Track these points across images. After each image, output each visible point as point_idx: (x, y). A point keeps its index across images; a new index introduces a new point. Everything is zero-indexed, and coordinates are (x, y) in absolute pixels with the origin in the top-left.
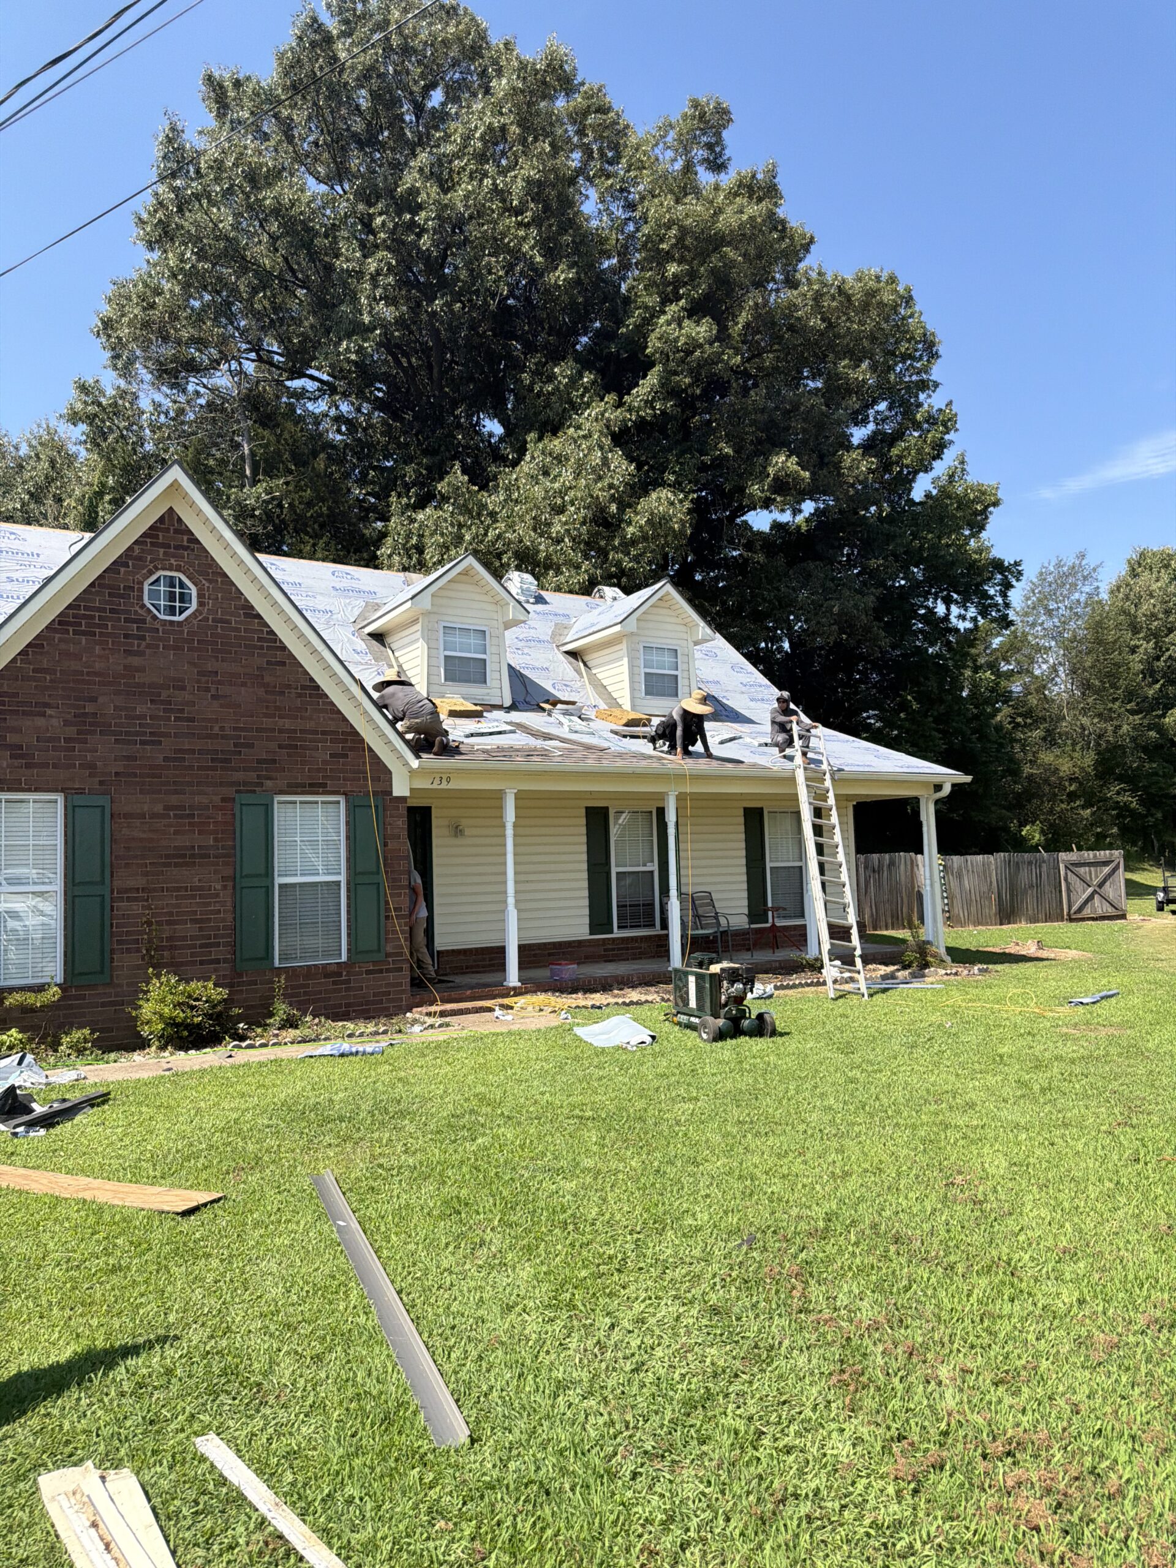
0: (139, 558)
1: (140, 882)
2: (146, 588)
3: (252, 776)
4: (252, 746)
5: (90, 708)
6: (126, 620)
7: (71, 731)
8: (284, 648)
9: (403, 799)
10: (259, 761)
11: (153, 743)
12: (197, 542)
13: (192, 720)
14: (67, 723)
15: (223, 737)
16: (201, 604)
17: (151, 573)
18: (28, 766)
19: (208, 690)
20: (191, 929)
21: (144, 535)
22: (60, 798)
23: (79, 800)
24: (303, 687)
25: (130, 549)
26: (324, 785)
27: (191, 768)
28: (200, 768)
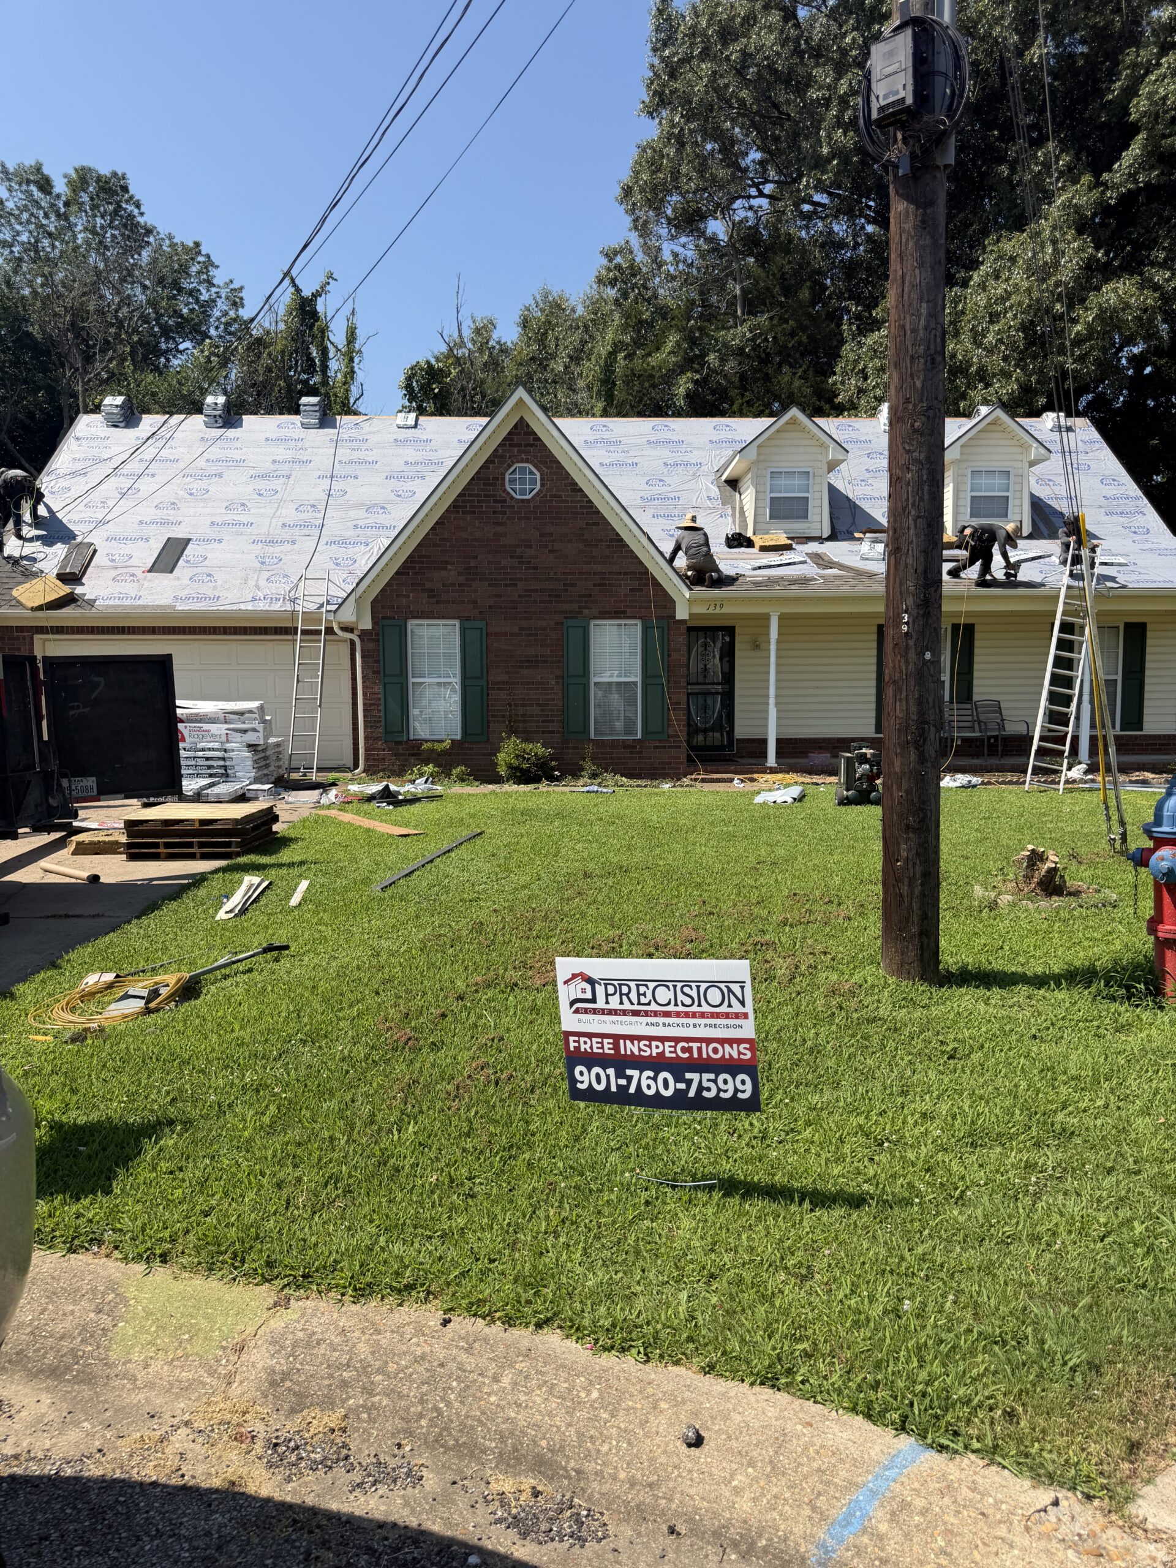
0: (502, 456)
1: (504, 678)
2: (507, 477)
3: (575, 607)
4: (574, 585)
5: (473, 563)
6: (495, 501)
7: (462, 579)
8: (598, 512)
9: (684, 622)
10: (580, 596)
11: (511, 585)
12: (539, 439)
13: (536, 568)
14: (460, 574)
15: (557, 580)
16: (542, 485)
17: (510, 466)
18: (438, 602)
19: (546, 546)
20: (536, 710)
21: (505, 439)
22: (457, 622)
23: (468, 624)
24: (611, 540)
25: (496, 450)
26: (625, 612)
27: (535, 602)
28: (542, 602)
